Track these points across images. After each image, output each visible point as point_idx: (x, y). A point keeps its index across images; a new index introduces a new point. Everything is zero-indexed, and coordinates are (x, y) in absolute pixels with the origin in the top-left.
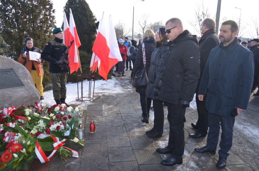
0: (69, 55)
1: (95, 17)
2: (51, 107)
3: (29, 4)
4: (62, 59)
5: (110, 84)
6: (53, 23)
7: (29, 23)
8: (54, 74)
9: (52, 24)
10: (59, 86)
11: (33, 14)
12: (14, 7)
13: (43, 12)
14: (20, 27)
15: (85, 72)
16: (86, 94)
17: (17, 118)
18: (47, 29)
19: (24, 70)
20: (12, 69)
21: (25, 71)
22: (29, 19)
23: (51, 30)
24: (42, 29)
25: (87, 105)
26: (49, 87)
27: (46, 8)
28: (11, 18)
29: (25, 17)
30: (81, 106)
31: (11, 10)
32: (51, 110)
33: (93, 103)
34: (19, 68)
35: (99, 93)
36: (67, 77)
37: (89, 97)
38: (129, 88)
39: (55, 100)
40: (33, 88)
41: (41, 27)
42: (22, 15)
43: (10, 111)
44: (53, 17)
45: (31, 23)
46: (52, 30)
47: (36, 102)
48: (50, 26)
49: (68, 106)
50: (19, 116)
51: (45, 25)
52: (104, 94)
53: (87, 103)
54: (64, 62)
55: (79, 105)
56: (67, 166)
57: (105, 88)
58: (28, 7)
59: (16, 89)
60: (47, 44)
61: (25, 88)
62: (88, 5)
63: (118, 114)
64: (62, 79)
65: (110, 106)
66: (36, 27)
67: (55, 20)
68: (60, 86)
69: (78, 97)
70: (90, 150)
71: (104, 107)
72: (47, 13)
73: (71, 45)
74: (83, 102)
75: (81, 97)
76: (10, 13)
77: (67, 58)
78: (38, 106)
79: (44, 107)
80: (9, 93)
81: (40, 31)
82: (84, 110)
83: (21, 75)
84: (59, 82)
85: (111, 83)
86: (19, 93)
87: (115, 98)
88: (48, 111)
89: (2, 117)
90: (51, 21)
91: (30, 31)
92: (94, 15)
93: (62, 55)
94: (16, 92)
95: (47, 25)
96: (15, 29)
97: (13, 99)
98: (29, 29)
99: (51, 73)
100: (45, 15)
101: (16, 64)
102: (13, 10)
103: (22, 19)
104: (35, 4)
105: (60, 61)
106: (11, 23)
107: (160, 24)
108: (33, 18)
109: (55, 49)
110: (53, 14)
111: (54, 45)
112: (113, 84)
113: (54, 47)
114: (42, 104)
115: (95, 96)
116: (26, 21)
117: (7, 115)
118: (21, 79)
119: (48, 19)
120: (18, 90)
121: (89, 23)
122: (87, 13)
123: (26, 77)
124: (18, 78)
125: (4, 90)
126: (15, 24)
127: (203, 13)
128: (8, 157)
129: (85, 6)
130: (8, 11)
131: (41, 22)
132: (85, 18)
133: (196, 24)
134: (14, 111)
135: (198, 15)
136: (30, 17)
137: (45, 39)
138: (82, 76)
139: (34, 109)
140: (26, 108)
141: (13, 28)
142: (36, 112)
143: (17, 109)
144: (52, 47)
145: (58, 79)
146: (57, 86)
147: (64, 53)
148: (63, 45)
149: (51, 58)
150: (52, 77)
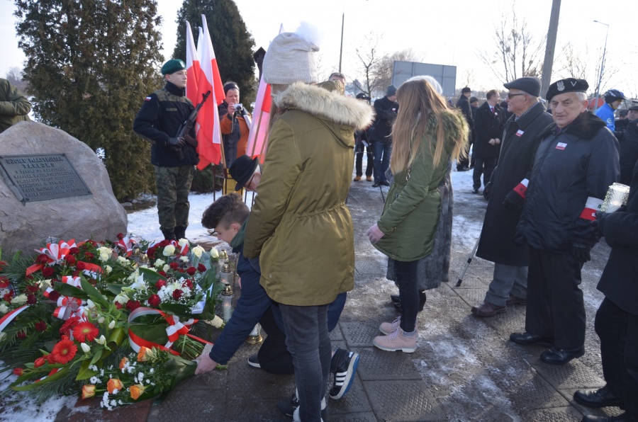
0: (198, 127)
1: (250, 35)
2: (156, 246)
4: (181, 133)
6: (156, 52)
7: (100, 47)
8: (164, 170)
9: (154, 53)
10: (173, 199)
12: (66, 10)
13: (134, 22)
14: (79, 56)
17: (80, 269)
18: (141, 62)
19: (91, 158)
20: (64, 155)
21: (93, 161)
22: (101, 39)
23: (151, 65)
24: (129, 63)
26: (143, 201)
27: (140, 14)
28: (58, 35)
29: (91, 35)
30: (221, 247)
31: (59, 15)
32: (155, 252)
34: (79, 153)
36: (191, 177)
40: (111, 202)
41: (129, 57)
42: (83, 28)
43: (65, 249)
44: (157, 36)
45: (105, 47)
47: (118, 233)
48: (149, 56)
49: (193, 245)
50: (85, 261)
51: (136, 53)
54: (186, 142)
55: (217, 244)
58: (100, 9)
59: (72, 202)
60: (150, 98)
61: (94, 199)
62: (236, 8)
64: (180, 180)
66: (114, 58)
67: (160, 42)
68: (175, 198)
72: (144, 25)
73: (202, 103)
76: (55, 22)
78: (123, 244)
79: (138, 245)
80: (58, 210)
81: (126, 68)
83: (84, 169)
84: (174, 189)
86: (81, 211)
88: (148, 255)
89: (46, 265)
90: (151, 44)
91: (102, 67)
92: (248, 31)
93: (183, 126)
94: (73, 208)
95: (142, 55)
96: (67, 61)
97: (66, 224)
98: (101, 62)
99: (156, 167)
100: (138, 29)
101: (72, 143)
102: (63, 16)
103: (83, 38)
104: (115, 2)
105: (178, 139)
106: (59, 47)
107: (406, 59)
108: (108, 37)
109: (167, 109)
110: (156, 28)
111: (164, 102)
113: (165, 104)
114: (132, 239)
116: (94, 43)
117: (58, 261)
118: (84, 178)
119: (145, 38)
120: (78, 204)
121: (237, 49)
122: (234, 26)
123: (97, 175)
124: (77, 175)
125: (47, 202)
126: (67, 50)
127: (513, 32)
128: (69, 351)
129: (231, 10)
130: (51, 17)
131: (128, 47)
132: (227, 38)
133: (495, 59)
134: (73, 250)
135: (502, 38)
136: (102, 33)
137: (137, 88)
138: (225, 175)
139: (116, 249)
140: (98, 244)
141: (62, 59)
142: (122, 255)
143: (81, 247)
144: (159, 106)
145: (172, 182)
146: (168, 199)
147: (187, 119)
148: (184, 101)
149: (157, 131)
150: (158, 177)
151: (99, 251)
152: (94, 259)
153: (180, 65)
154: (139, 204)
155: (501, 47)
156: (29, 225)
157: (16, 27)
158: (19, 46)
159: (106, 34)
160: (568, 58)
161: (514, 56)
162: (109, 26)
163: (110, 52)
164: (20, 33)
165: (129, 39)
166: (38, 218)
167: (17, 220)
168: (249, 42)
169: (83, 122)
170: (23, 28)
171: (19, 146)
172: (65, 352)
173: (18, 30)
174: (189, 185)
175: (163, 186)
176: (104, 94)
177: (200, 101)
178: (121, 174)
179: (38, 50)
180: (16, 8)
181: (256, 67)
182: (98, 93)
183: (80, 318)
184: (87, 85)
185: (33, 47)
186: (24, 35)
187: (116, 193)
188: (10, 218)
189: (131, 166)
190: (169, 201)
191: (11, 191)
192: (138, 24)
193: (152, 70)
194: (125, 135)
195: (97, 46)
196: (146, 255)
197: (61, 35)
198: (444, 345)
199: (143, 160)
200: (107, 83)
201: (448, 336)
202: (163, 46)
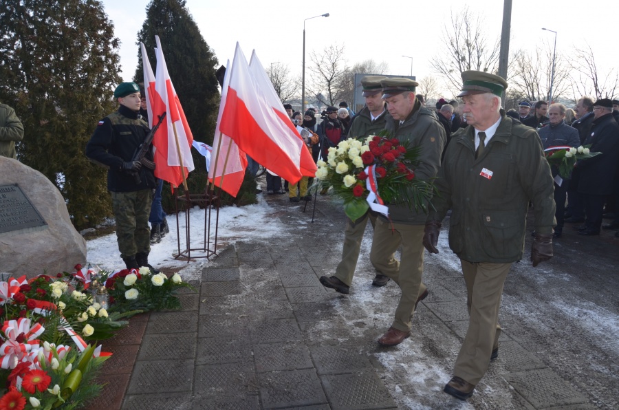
0: (155, 149)
1: (212, 54)
2: (115, 276)
3: (56, 27)
4: (137, 157)
5: (255, 215)
6: (115, 73)
7: (56, 73)
8: (120, 196)
9: (113, 74)
10: (132, 225)
11: (65, 50)
12: (20, 35)
13: (91, 45)
14: (35, 82)
15: (194, 189)
16: (197, 242)
17: (31, 307)
18: (99, 85)
19: (46, 187)
20: (16, 185)
21: (48, 190)
22: (57, 64)
23: (110, 88)
24: (87, 87)
25: (201, 269)
26: (106, 225)
27: (96, 36)
28: (13, 61)
29: (47, 60)
30: (186, 272)
31: (13, 41)
32: (114, 284)
33: (216, 264)
34: (33, 182)
35: (228, 238)
36: (150, 202)
37: (205, 249)
38: (300, 225)
39: (121, 259)
40: (69, 232)
41: (86, 81)
42: (38, 53)
43: (14, 287)
44: (115, 58)
45: (62, 71)
46: (113, 89)
47: (76, 264)
48: (107, 80)
49: (155, 272)
50: (36, 299)
51: (95, 76)
52: (242, 240)
53: (200, 263)
54: (143, 165)
55: (181, 268)
57: (242, 225)
58: (54, 33)
59: (26, 234)
60: (102, 122)
61: (49, 230)
62: (197, 28)
63: (277, 288)
64: (138, 205)
65: (257, 270)
66: (72, 83)
67: (118, 64)
68: (134, 224)
69: (177, 248)
70: (213, 380)
71: (243, 272)
72: (100, 48)
73: (158, 124)
74: (191, 262)
75: (185, 248)
76: (9, 48)
77: (150, 156)
78: (81, 275)
79: (97, 275)
80: (11, 243)
81: (83, 92)
82: (194, 281)
83: (39, 198)
84: (133, 214)
85: (257, 214)
86: (34, 243)
87: (268, 250)
88: (107, 286)
90: (109, 67)
91: (59, 92)
92: (211, 50)
93: (139, 149)
94: (27, 240)
95: (100, 78)
96: (23, 87)
97: (20, 258)
98: (57, 86)
99: (113, 193)
100: (95, 52)
101: (26, 172)
102: (17, 42)
103: (38, 63)
104: (70, 26)
105: (134, 163)
106: (13, 74)
107: (367, 71)
108: (64, 61)
109: (121, 133)
110: (114, 51)
111: (117, 125)
112: (262, 216)
114: (91, 269)
115: (219, 247)
116: (49, 69)
117: (7, 300)
118: (38, 208)
119: (102, 62)
120: (32, 236)
121: (199, 69)
122: (195, 46)
123: (53, 204)
124: (31, 205)
126: (23, 76)
127: (467, 41)
128: (17, 404)
129: (191, 31)
130: (4, 43)
131: (85, 70)
132: (189, 58)
133: (451, 69)
134: (23, 288)
135: (456, 48)
136: (58, 58)
137: (96, 111)
138: (187, 197)
139: (73, 282)
140: (52, 279)
141: (17, 85)
142: (78, 289)
143: (33, 283)
144: (112, 130)
145: (130, 207)
146: (126, 225)
147: (142, 142)
148: (139, 124)
149: (111, 156)
150: (115, 203)
151: (51, 287)
152: (47, 296)
153: (133, 88)
154: (103, 228)
155: (456, 57)
159: (62, 59)
160: (520, 64)
161: (469, 65)
163: (67, 76)
165: (86, 62)
168: (211, 61)
169: (40, 149)
172: (12, 405)
174: (148, 210)
175: (121, 212)
176: (62, 119)
177: (156, 123)
178: (80, 200)
181: (219, 85)
182: (55, 119)
183: (31, 363)
184: (43, 111)
187: (74, 222)
189: (92, 191)
190: (127, 227)
192: (94, 47)
193: (111, 93)
194: (82, 160)
195: (53, 71)
196: (104, 287)
197: (15, 61)
198: (418, 366)
199: (104, 185)
200: (65, 108)
201: (422, 355)
202: (121, 69)
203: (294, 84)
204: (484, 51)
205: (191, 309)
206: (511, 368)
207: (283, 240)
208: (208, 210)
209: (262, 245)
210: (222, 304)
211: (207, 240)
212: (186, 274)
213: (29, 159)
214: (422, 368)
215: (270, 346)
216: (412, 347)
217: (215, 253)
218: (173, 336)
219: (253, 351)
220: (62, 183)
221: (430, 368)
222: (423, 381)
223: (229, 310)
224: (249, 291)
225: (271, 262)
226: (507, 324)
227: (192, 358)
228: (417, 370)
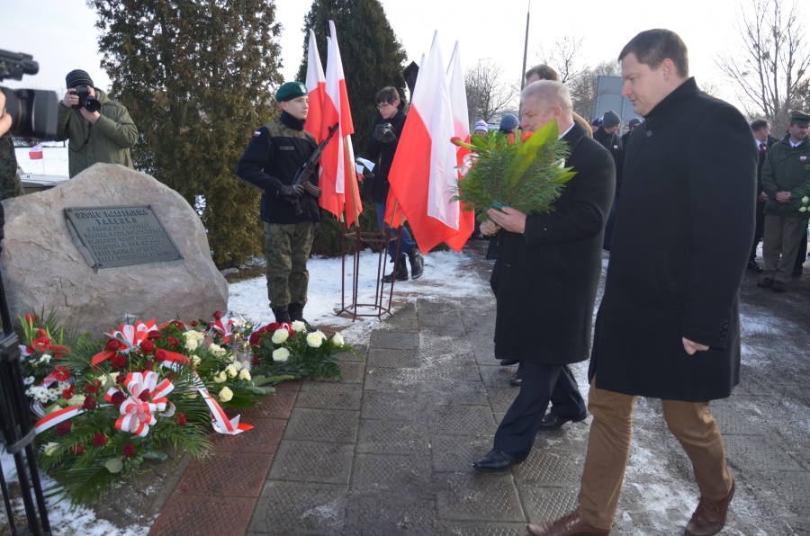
0: (321, 169)
1: (400, 46)
2: (262, 330)
3: (204, 8)
4: (299, 180)
5: (444, 265)
6: (274, 69)
7: (202, 66)
8: (275, 228)
9: (271, 73)
10: (287, 266)
12: (160, 18)
13: (246, 31)
14: (176, 78)
15: (367, 226)
16: (366, 296)
17: (160, 359)
18: (254, 84)
19: (184, 212)
20: (149, 207)
21: (187, 215)
22: (203, 55)
23: (266, 88)
24: (238, 86)
25: (370, 331)
26: (253, 266)
27: (254, 21)
28: (150, 50)
29: (191, 49)
30: (351, 333)
31: (151, 25)
32: (260, 341)
33: (390, 326)
34: (169, 204)
35: (408, 294)
36: (311, 238)
37: (376, 306)
39: (270, 310)
40: (208, 269)
41: (238, 78)
42: (182, 39)
43: (142, 333)
44: (275, 50)
45: (209, 65)
46: (271, 90)
47: (214, 311)
48: (264, 77)
49: (311, 329)
50: (166, 349)
51: (248, 72)
52: (425, 297)
53: (369, 323)
54: (305, 191)
55: (344, 328)
56: (307, 519)
57: (426, 278)
58: (202, 15)
59: (158, 269)
60: (259, 133)
61: (185, 266)
62: (382, 10)
63: (468, 364)
64: (297, 242)
65: (443, 338)
66: (221, 80)
67: (279, 58)
68: (290, 265)
69: (341, 302)
70: (376, 474)
71: (423, 340)
72: (258, 36)
73: (328, 139)
74: (356, 321)
75: (351, 303)
76: (146, 34)
77: (315, 179)
78: (221, 325)
79: (239, 327)
80: (140, 279)
81: (234, 92)
82: (360, 345)
83: (175, 226)
84: (288, 253)
85: (447, 264)
86: (167, 281)
87: (459, 314)
88: (251, 342)
89: (117, 352)
90: (267, 61)
91: (204, 92)
92: (398, 40)
93: (302, 169)
94: (158, 277)
95: (255, 75)
96: (160, 85)
97: (149, 297)
98: (202, 84)
99: (266, 224)
100: (251, 41)
101: (161, 191)
102: (156, 27)
103: (182, 54)
104: (221, 6)
105: (295, 187)
106: (150, 66)
107: (616, 72)
108: (212, 53)
109: (281, 148)
110: (274, 40)
111: (278, 137)
112: (454, 268)
113: (280, 141)
114: (233, 319)
115: (395, 304)
116: (194, 61)
117: (133, 347)
118: (174, 237)
119: (259, 54)
120: (164, 272)
121: (381, 65)
122: (378, 35)
123: (191, 234)
124: (164, 233)
125: (126, 268)
126: (161, 70)
127: (774, 29)
129: (374, 14)
130: (141, 28)
131: (237, 64)
132: (369, 50)
133: (745, 70)
134: (152, 335)
135: (756, 40)
136: (205, 47)
137: (249, 118)
138: (358, 235)
139: (210, 333)
140: (186, 327)
141: (154, 82)
142: (216, 342)
143: (163, 330)
144: (271, 143)
145: (286, 243)
146: (280, 266)
147: (307, 160)
148: (304, 137)
149: (267, 176)
150: (268, 236)
151: (185, 337)
152: (179, 347)
153: (300, 89)
154: (249, 270)
156: (100, 298)
157: (99, 42)
158: (101, 66)
159: (209, 49)
161: (775, 64)
162: (213, 38)
163: (215, 72)
164: (103, 49)
165: (240, 53)
166: (113, 290)
167: (86, 292)
168: (398, 55)
169: (179, 163)
170: (106, 43)
171: (93, 196)
173: (101, 46)
174: (307, 249)
175: (274, 249)
176: (207, 127)
177: (325, 137)
178: (223, 231)
179: (126, 71)
180: (98, 18)
181: (407, 88)
182: (198, 126)
184: (184, 115)
185: (119, 67)
186: (108, 52)
187: (215, 258)
188: (77, 289)
189: (237, 221)
191: (81, 253)
192: (249, 35)
193: (268, 95)
194: (230, 180)
195: (198, 64)
196: (248, 342)
197: (154, 51)
198: (658, 489)
199: (253, 214)
200: (210, 112)
201: (665, 476)
202: (282, 64)
203: (509, 90)
204: (801, 44)
205: (354, 381)
206: (800, 509)
207: (480, 301)
208: (383, 255)
209: (451, 306)
210: (394, 378)
211: (379, 294)
212: (349, 336)
213: (165, 176)
214: (664, 494)
215: (453, 439)
216: (651, 463)
217: (389, 311)
218: (329, 413)
219: (430, 442)
220: (201, 209)
221: (675, 494)
222: (664, 512)
223: (403, 387)
224: (431, 365)
225: (463, 329)
226: (799, 447)
227: (351, 443)
228: (656, 495)
